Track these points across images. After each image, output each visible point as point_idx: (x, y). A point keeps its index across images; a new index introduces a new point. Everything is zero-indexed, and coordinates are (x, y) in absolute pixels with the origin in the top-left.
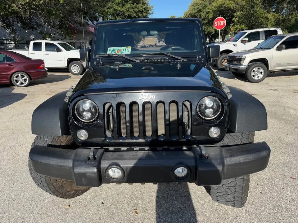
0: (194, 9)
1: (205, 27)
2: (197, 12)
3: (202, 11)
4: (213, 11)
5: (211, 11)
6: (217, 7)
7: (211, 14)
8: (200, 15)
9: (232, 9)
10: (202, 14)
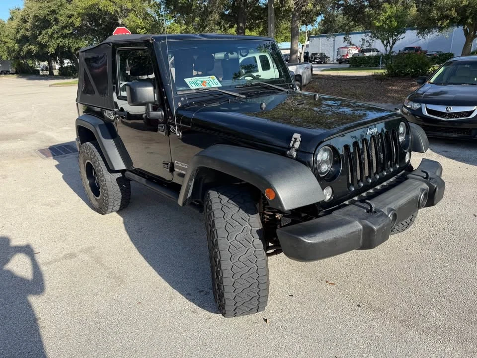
0: (41, 7)
1: (70, 41)
2: (48, 13)
3: (58, 13)
4: (79, 14)
5: (75, 14)
6: (85, 9)
7: (78, 20)
8: (56, 20)
9: (113, 13)
10: (60, 19)
